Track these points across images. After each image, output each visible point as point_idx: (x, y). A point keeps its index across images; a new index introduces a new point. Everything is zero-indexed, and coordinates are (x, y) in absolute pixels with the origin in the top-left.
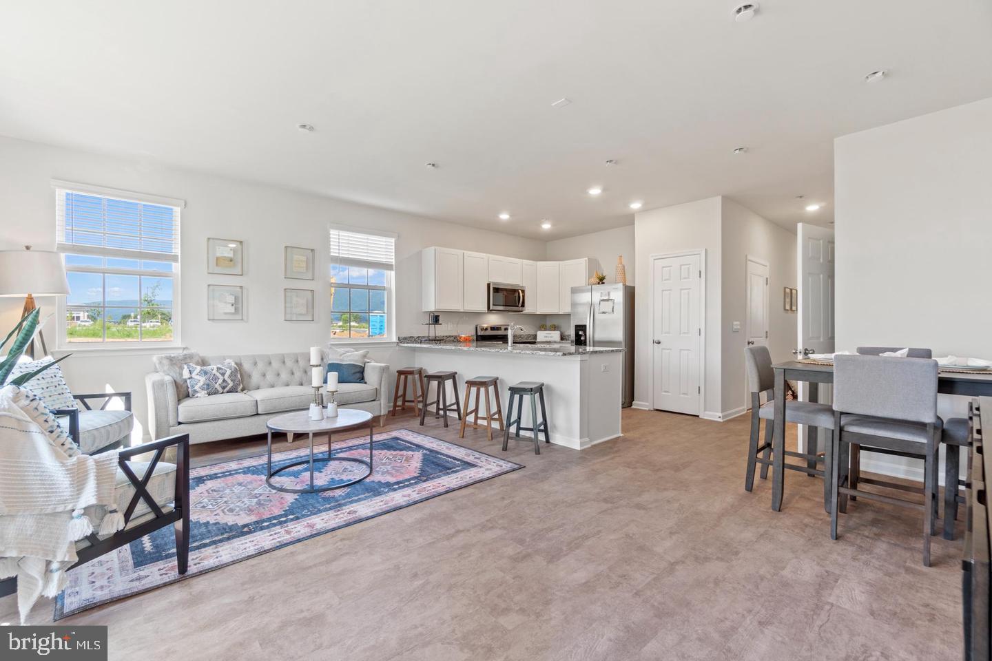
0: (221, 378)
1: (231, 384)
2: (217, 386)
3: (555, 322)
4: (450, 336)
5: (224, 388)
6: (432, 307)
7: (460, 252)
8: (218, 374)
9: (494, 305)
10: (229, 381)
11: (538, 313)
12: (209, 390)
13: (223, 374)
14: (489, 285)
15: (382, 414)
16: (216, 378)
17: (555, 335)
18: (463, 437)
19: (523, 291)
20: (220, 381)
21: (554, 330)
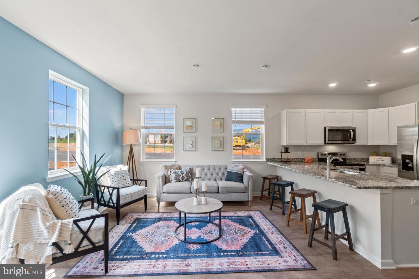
0: (182, 175)
1: (186, 178)
2: (180, 178)
3: (387, 151)
4: (299, 159)
5: (183, 179)
6: (285, 143)
7: (303, 111)
8: (180, 174)
9: (328, 140)
10: (185, 177)
11: (369, 144)
12: (177, 180)
13: (183, 174)
14: (325, 128)
15: (249, 200)
16: (179, 175)
17: (387, 160)
18: (288, 226)
19: (354, 131)
20: (181, 177)
21: (386, 156)
